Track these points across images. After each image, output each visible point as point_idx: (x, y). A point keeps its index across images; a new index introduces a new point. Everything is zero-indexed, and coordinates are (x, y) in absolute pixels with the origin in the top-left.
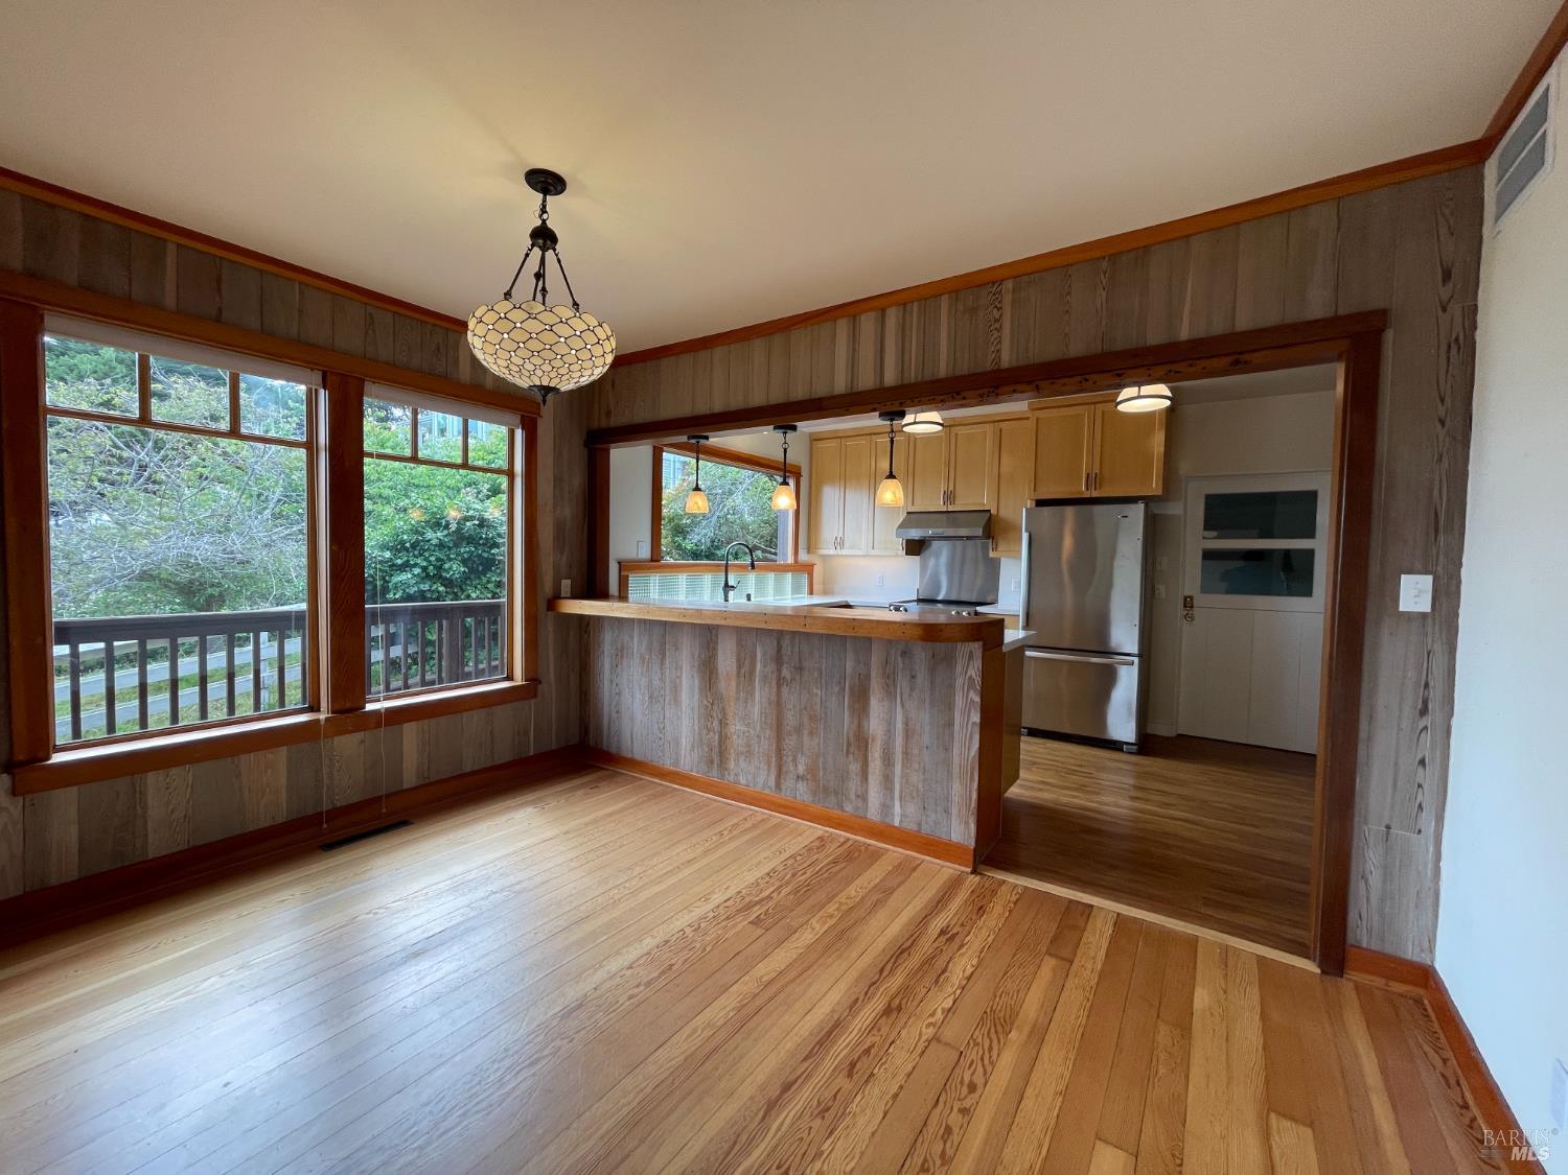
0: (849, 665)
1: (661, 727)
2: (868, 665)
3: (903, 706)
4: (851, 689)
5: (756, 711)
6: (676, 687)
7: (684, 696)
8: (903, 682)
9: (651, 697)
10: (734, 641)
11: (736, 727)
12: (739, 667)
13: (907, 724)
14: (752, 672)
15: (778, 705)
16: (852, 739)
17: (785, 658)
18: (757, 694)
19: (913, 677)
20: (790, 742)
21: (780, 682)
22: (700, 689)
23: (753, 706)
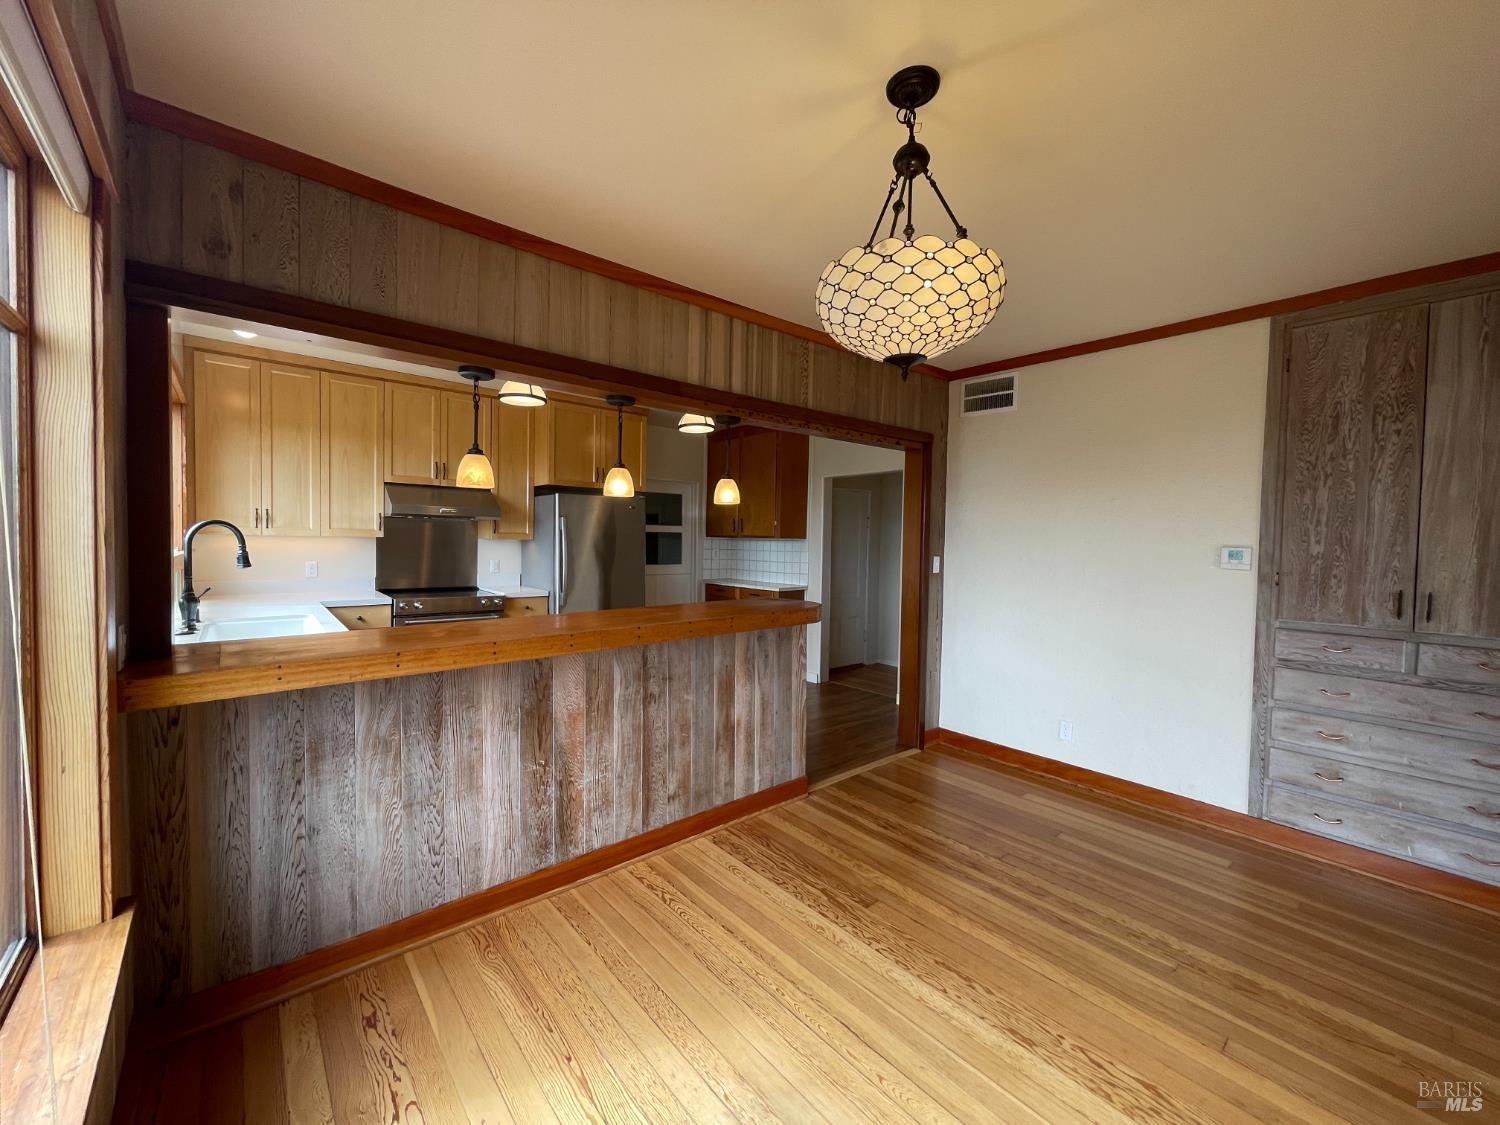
0: (717, 661)
1: (437, 844)
2: (733, 657)
3: (760, 683)
4: (720, 684)
5: (615, 747)
6: (471, 767)
7: (489, 777)
8: (758, 662)
9: (408, 806)
10: (581, 669)
11: (585, 780)
12: (589, 700)
13: (763, 699)
14: (609, 702)
15: (646, 729)
16: (721, 732)
17: (653, 672)
18: (616, 726)
19: (767, 656)
20: (658, 766)
21: (648, 699)
22: (523, 753)
23: (611, 743)
